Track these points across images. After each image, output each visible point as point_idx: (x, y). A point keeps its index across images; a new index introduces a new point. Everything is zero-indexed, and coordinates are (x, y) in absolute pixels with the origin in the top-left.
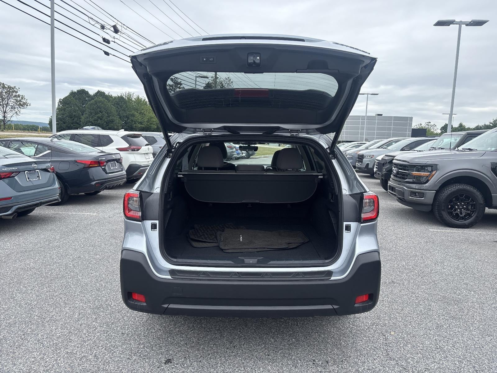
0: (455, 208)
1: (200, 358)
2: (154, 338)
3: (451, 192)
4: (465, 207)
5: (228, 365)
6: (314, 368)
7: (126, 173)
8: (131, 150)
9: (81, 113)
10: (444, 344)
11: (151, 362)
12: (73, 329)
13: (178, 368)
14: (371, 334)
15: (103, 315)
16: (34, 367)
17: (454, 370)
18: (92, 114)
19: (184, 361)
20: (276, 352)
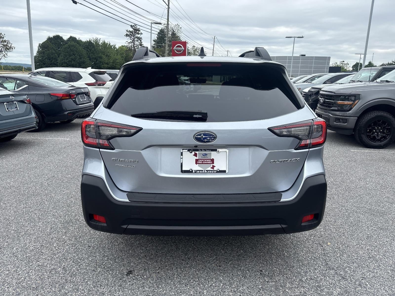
0: (373, 132)
1: (158, 269)
2: (117, 251)
3: (370, 118)
4: (381, 130)
5: (184, 276)
6: (261, 278)
7: (93, 105)
8: (97, 85)
9: (58, 55)
10: (375, 253)
11: (114, 274)
12: (44, 242)
13: (139, 280)
14: (310, 245)
15: (72, 229)
16: (7, 280)
17: (388, 278)
18: (66, 56)
19: (143, 273)
20: (226, 263)
